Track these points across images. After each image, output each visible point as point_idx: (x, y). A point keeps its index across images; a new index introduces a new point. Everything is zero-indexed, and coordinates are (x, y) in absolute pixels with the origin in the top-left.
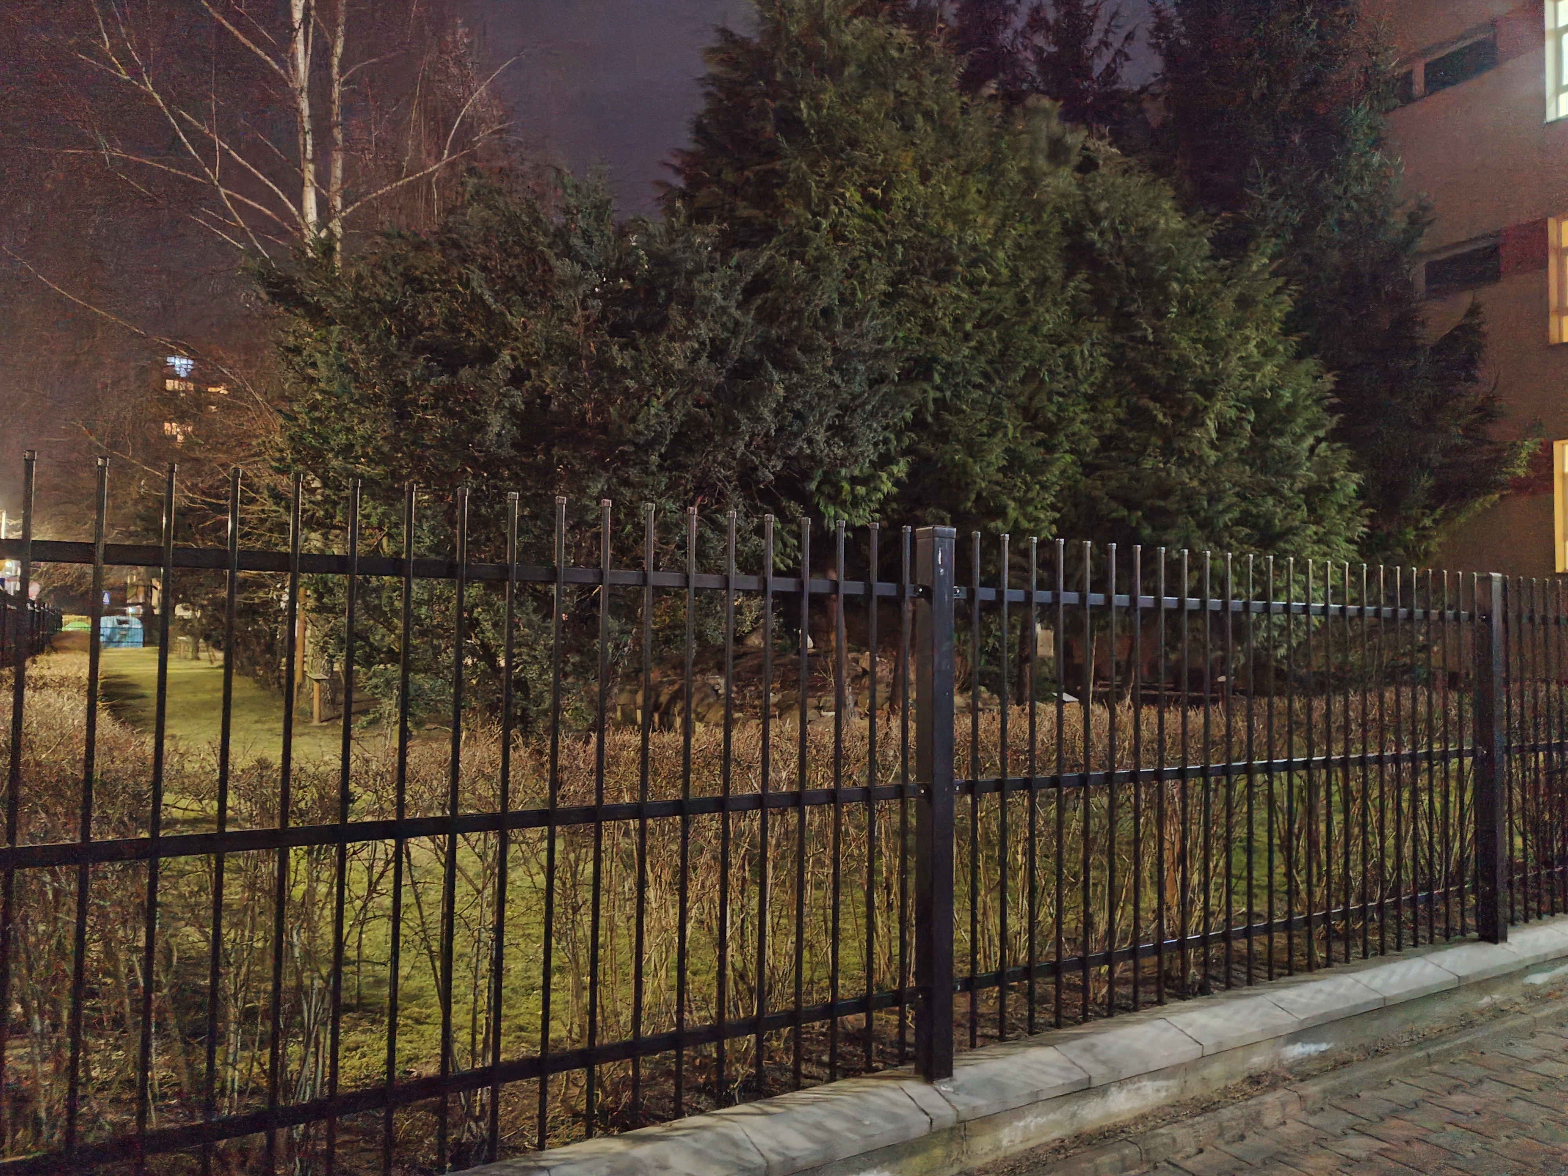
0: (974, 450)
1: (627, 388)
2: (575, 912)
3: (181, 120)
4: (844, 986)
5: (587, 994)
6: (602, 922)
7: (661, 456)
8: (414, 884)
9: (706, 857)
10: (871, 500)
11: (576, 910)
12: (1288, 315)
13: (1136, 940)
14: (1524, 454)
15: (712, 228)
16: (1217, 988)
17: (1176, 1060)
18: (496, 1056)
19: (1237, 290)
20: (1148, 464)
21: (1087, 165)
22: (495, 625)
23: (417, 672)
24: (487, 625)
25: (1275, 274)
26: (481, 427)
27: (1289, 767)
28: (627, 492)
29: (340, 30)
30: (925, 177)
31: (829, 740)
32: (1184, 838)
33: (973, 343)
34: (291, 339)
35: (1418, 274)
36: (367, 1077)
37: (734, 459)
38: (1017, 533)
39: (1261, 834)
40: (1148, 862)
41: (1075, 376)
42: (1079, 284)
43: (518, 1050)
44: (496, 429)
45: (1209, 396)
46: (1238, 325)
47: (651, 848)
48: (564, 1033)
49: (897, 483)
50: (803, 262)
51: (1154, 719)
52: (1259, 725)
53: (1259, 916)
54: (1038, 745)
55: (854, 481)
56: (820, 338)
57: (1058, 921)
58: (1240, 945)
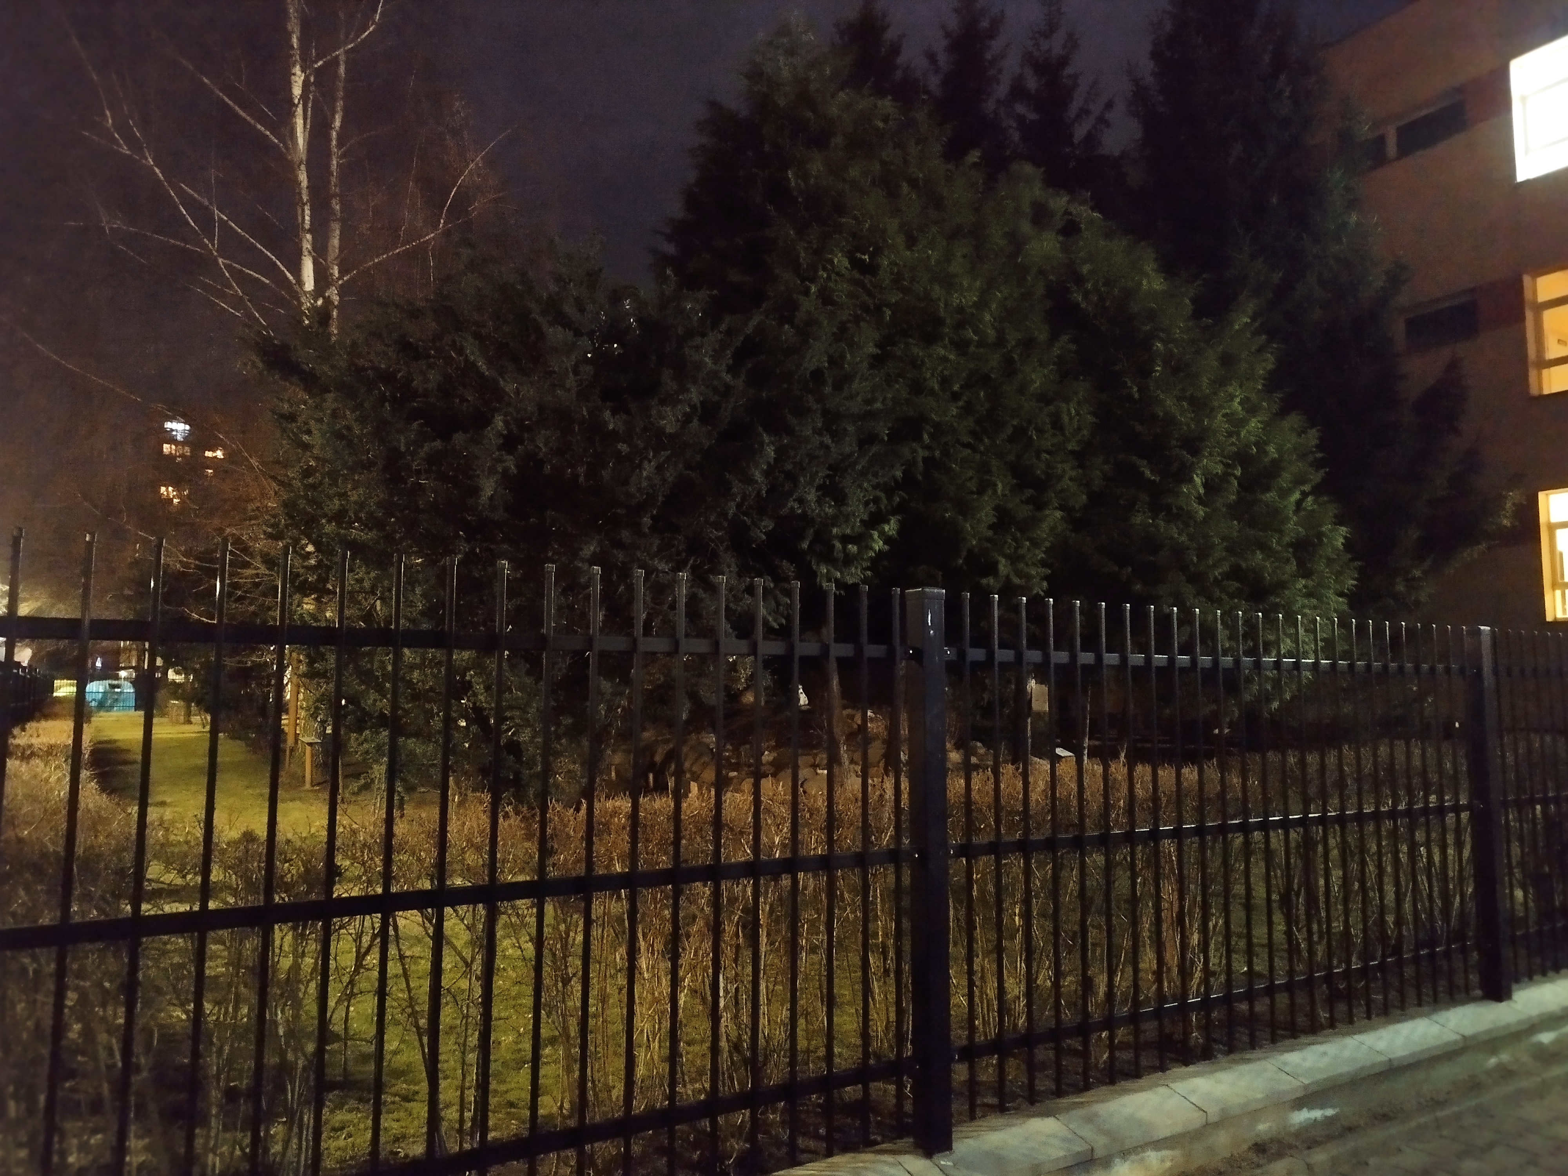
0: (964, 508)
1: (620, 452)
2: (565, 985)
3: (180, 193)
4: (840, 1054)
5: (577, 1067)
6: (593, 992)
7: (653, 518)
8: (402, 957)
9: (700, 923)
10: (863, 559)
11: (566, 981)
12: (1271, 373)
13: (1136, 1004)
14: (1509, 505)
15: (703, 294)
16: (1220, 1051)
17: (1178, 1129)
18: (484, 1136)
19: (1220, 349)
20: (1138, 519)
21: (1070, 229)
22: (488, 688)
23: (408, 736)
24: (479, 688)
25: (1255, 333)
26: (476, 491)
27: (1285, 824)
28: (620, 556)
29: (340, 104)
30: (911, 242)
31: (821, 803)
32: (1181, 899)
33: (961, 403)
34: (286, 406)
35: (1398, 331)
36: (352, 1158)
37: (726, 519)
38: (1008, 592)
39: (1259, 891)
40: (1146, 924)
41: (1063, 435)
42: (1064, 344)
43: (508, 1127)
44: (490, 492)
45: (1195, 451)
46: (1221, 382)
47: (644, 914)
48: (555, 1110)
49: (888, 540)
50: (792, 325)
51: (1148, 778)
52: (1254, 782)
53: (1260, 975)
54: (1033, 804)
55: (846, 539)
56: (810, 401)
57: (1056, 985)
58: (1243, 1007)
